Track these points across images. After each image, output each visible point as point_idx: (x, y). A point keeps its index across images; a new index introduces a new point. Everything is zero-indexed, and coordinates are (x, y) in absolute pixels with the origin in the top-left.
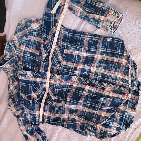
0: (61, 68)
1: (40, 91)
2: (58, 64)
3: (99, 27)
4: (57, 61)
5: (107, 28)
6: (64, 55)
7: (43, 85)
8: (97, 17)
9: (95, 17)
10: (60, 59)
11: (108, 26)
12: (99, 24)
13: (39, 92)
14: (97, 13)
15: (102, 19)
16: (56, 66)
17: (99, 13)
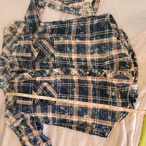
0: (56, 60)
1: (40, 90)
2: (52, 58)
3: (80, 13)
4: (50, 55)
5: (87, 12)
6: (55, 47)
7: (43, 84)
8: (76, 5)
9: (75, 6)
10: (53, 52)
11: (88, 9)
12: (80, 11)
13: (40, 92)
14: (75, 2)
15: (80, 5)
16: (50, 61)
17: (77, 1)
